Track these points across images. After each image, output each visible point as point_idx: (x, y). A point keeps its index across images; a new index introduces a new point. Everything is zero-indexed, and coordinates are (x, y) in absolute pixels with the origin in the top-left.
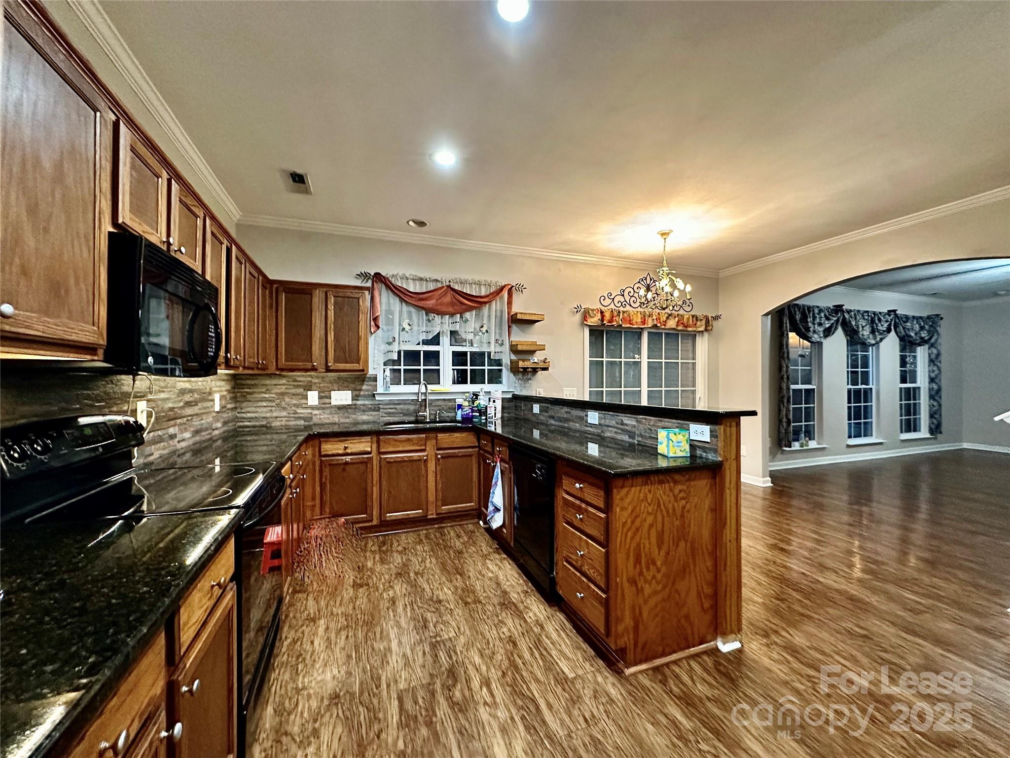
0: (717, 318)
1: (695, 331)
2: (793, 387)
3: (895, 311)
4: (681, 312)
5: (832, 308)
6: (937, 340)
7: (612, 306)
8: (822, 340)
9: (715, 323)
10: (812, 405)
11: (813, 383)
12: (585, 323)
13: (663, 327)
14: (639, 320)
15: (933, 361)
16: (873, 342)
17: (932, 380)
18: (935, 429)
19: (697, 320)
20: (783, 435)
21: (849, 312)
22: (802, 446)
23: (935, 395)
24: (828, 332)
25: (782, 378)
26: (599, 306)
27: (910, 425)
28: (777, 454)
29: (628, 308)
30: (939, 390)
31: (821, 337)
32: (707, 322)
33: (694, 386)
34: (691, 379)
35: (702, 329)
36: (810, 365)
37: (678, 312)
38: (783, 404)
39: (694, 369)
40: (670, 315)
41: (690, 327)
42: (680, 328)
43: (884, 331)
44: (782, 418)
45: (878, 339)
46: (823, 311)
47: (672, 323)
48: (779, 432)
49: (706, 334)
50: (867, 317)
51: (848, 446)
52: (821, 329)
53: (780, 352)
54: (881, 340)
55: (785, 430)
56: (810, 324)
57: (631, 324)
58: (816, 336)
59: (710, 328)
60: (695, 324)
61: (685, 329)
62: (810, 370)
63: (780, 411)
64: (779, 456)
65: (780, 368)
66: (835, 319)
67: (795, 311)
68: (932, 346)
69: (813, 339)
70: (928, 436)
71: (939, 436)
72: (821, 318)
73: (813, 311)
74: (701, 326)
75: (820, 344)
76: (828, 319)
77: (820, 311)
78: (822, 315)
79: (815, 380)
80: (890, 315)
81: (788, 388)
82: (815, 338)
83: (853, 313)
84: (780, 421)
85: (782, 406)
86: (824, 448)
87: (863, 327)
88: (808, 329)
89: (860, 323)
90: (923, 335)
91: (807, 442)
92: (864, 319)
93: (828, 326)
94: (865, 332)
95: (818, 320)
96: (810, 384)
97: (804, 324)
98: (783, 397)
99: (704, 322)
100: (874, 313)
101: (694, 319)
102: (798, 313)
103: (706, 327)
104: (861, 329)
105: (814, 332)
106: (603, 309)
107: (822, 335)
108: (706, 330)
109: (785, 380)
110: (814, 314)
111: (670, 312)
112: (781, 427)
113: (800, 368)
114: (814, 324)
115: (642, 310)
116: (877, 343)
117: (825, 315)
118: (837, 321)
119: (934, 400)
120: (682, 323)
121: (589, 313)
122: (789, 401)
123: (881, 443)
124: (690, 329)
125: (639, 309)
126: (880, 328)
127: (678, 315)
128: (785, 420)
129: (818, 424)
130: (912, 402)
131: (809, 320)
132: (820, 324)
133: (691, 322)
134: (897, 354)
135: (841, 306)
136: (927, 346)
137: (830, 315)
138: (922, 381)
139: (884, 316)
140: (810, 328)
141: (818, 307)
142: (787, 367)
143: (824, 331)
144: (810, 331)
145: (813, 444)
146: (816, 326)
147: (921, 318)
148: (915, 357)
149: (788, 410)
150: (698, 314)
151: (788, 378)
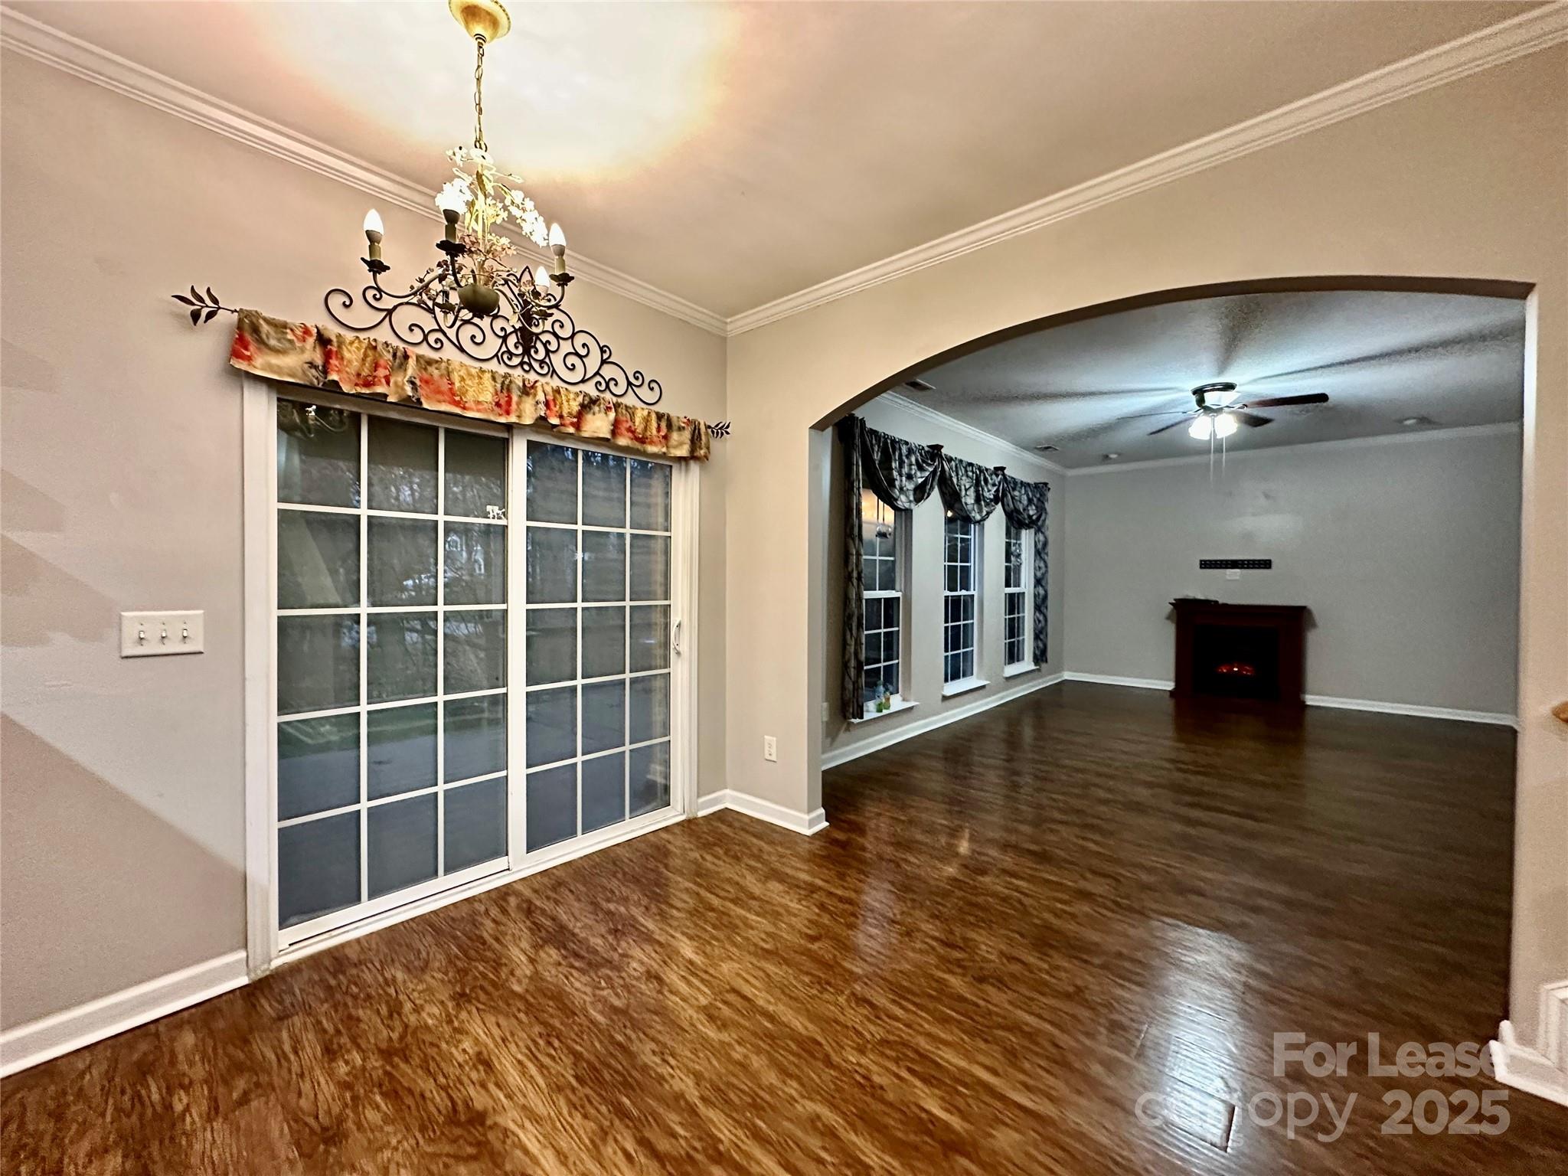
0: (721, 430)
1: (664, 456)
2: (868, 595)
3: (1002, 469)
4: (630, 400)
5: (926, 449)
6: (1044, 521)
7: (383, 334)
8: (913, 506)
9: (716, 444)
10: (896, 629)
11: (897, 587)
12: (242, 365)
13: (571, 430)
14: (488, 397)
15: (1040, 553)
16: (978, 517)
17: (1038, 582)
18: (1040, 657)
19: (670, 426)
20: (848, 695)
21: (950, 460)
22: (880, 711)
23: (1040, 605)
24: (921, 493)
25: (849, 577)
26: (317, 319)
27: (1013, 654)
28: (839, 730)
29: (449, 352)
30: (1045, 597)
31: (910, 502)
32: (695, 440)
33: (667, 596)
34: (660, 578)
35: (683, 452)
36: (892, 554)
37: (620, 400)
38: (851, 630)
39: (667, 552)
40: (594, 402)
41: (652, 443)
42: (623, 441)
43: (991, 500)
44: (849, 660)
45: (984, 513)
46: (914, 453)
47: (598, 424)
48: (843, 688)
49: (695, 467)
50: (970, 474)
51: (945, 698)
52: (910, 486)
53: (846, 525)
54: (988, 514)
55: (854, 683)
56: (895, 473)
57: (457, 404)
58: (903, 498)
59: (702, 452)
60: (666, 437)
61: (638, 445)
62: (894, 562)
63: (844, 645)
64: (843, 736)
65: (847, 555)
66: (931, 469)
67: (871, 442)
68: (1039, 530)
69: (900, 504)
70: (1032, 667)
71: (1044, 665)
72: (911, 465)
73: (900, 449)
74: (681, 444)
75: (908, 512)
76: (921, 468)
77: (910, 451)
78: (913, 459)
79: (899, 582)
80: (997, 476)
81: (859, 598)
82: (903, 501)
83: (953, 463)
84: (845, 666)
85: (848, 633)
86: (911, 709)
87: (966, 490)
88: (891, 482)
89: (963, 482)
90: (1031, 513)
91: (888, 699)
92: (967, 476)
93: (920, 481)
94: (969, 499)
95: (905, 470)
96: (893, 588)
97: (885, 472)
98: (850, 617)
99: (687, 435)
100: (979, 468)
101: (663, 424)
102: (876, 448)
103: (693, 450)
104: (963, 493)
105: (901, 489)
106: (332, 330)
107: (912, 498)
108: (693, 457)
109: (855, 581)
110: (901, 455)
111: (594, 393)
112: (847, 678)
113: (878, 558)
114: (901, 475)
115: (502, 370)
116: (983, 519)
117: (917, 460)
118: (934, 473)
119: (1041, 612)
120: (629, 430)
121: (256, 330)
122: (860, 625)
123: (983, 687)
124: (651, 449)
125: (493, 365)
126: (986, 494)
127: (617, 406)
128: (853, 663)
129: (903, 663)
130: (1016, 616)
131: (894, 465)
132: (910, 477)
133: (654, 432)
134: (1003, 540)
135: (938, 447)
136: (1032, 531)
137: (923, 461)
138: (1026, 585)
139: (991, 475)
140: (894, 480)
141: (907, 443)
142: (859, 555)
143: (915, 490)
144: (895, 487)
145: (896, 703)
146: (904, 478)
147: (1029, 484)
148: (1020, 545)
149: (858, 643)
150: (673, 414)
151: (859, 578)
